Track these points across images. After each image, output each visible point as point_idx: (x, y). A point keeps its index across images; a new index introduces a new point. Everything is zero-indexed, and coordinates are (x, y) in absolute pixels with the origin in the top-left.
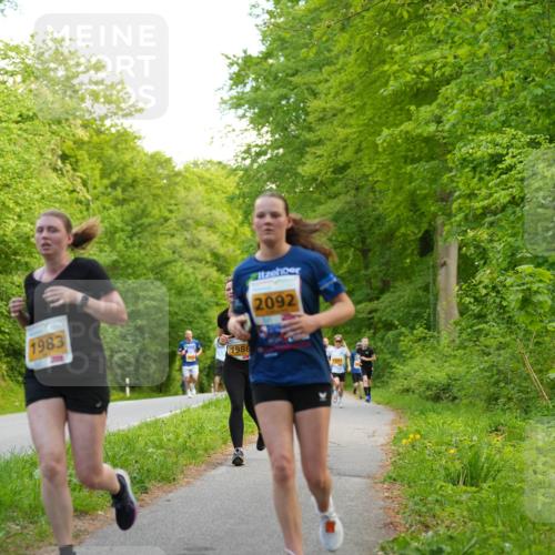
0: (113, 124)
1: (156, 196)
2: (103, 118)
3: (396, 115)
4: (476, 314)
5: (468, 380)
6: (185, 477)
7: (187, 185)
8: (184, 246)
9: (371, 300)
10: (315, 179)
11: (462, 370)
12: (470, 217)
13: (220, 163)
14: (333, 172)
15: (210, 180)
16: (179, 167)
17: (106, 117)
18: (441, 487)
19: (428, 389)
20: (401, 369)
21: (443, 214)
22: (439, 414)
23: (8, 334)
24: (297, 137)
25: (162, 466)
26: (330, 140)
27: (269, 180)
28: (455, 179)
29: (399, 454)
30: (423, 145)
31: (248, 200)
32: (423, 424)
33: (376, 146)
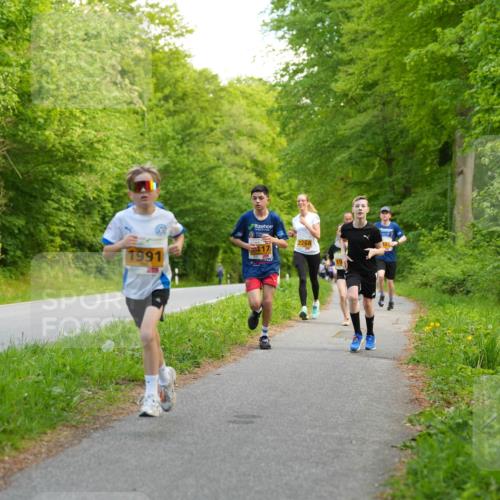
0: (167, 43)
1: (203, 109)
2: (158, 38)
3: (422, 37)
5: (483, 276)
6: (232, 354)
7: (231, 99)
8: (226, 154)
9: (393, 204)
10: (346, 95)
13: (260, 80)
14: (363, 89)
15: (251, 95)
17: (160, 37)
18: (462, 368)
19: (444, 283)
20: (419, 265)
21: (462, 127)
22: (455, 305)
23: (74, 227)
24: (330, 57)
25: (212, 344)
26: (360, 59)
27: (304, 95)
28: (475, 95)
29: (420, 340)
30: (446, 64)
31: (285, 113)
32: (442, 314)
33: (405, 64)
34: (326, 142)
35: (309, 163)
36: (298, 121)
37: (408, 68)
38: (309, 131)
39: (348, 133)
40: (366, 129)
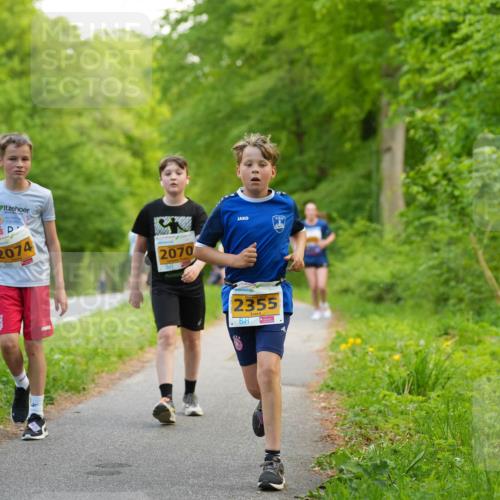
4: (424, 205)
5: (415, 279)
6: (97, 385)
8: (92, 127)
10: (242, 51)
11: (408, 267)
12: (420, 95)
14: (265, 43)
18: (385, 396)
19: (369, 289)
20: (339, 267)
21: (390, 91)
22: (381, 316)
25: (70, 374)
26: (261, 5)
27: (190, 51)
28: (404, 51)
29: (337, 360)
30: (367, 12)
31: (166, 74)
32: (364, 328)
33: (313, 13)
34: (219, 111)
36: (183, 85)
37: (318, 16)
38: (198, 97)
39: (246, 100)
40: (270, 94)
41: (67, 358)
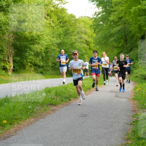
0: (61, 6)
1: (71, 26)
3: (136, 3)
7: (79, 23)
8: (78, 39)
9: (127, 53)
10: (113, 21)
13: (88, 17)
14: (118, 19)
15: (85, 21)
16: (77, 18)
17: (58, 4)
19: (142, 76)
20: (135, 71)
23: (34, 60)
24: (109, 10)
25: (74, 94)
26: (118, 10)
27: (101, 21)
29: (136, 93)
30: (143, 11)
31: (95, 26)
32: (142, 85)
33: (131, 12)
34: (107, 35)
35: (102, 41)
36: (99, 29)
37: (132, 13)
38: (102, 32)
39: (114, 32)
40: (119, 31)
41: (73, 90)
